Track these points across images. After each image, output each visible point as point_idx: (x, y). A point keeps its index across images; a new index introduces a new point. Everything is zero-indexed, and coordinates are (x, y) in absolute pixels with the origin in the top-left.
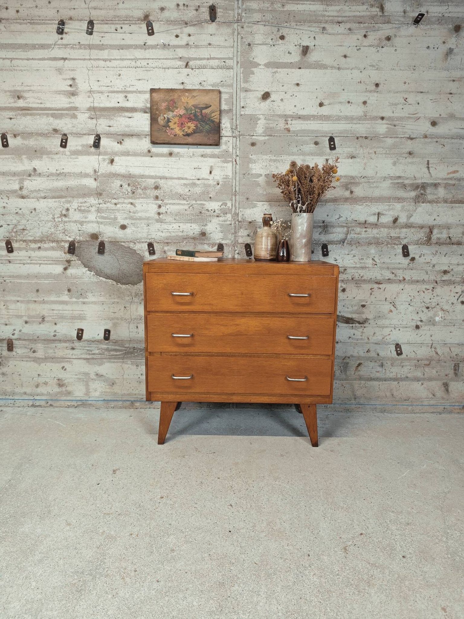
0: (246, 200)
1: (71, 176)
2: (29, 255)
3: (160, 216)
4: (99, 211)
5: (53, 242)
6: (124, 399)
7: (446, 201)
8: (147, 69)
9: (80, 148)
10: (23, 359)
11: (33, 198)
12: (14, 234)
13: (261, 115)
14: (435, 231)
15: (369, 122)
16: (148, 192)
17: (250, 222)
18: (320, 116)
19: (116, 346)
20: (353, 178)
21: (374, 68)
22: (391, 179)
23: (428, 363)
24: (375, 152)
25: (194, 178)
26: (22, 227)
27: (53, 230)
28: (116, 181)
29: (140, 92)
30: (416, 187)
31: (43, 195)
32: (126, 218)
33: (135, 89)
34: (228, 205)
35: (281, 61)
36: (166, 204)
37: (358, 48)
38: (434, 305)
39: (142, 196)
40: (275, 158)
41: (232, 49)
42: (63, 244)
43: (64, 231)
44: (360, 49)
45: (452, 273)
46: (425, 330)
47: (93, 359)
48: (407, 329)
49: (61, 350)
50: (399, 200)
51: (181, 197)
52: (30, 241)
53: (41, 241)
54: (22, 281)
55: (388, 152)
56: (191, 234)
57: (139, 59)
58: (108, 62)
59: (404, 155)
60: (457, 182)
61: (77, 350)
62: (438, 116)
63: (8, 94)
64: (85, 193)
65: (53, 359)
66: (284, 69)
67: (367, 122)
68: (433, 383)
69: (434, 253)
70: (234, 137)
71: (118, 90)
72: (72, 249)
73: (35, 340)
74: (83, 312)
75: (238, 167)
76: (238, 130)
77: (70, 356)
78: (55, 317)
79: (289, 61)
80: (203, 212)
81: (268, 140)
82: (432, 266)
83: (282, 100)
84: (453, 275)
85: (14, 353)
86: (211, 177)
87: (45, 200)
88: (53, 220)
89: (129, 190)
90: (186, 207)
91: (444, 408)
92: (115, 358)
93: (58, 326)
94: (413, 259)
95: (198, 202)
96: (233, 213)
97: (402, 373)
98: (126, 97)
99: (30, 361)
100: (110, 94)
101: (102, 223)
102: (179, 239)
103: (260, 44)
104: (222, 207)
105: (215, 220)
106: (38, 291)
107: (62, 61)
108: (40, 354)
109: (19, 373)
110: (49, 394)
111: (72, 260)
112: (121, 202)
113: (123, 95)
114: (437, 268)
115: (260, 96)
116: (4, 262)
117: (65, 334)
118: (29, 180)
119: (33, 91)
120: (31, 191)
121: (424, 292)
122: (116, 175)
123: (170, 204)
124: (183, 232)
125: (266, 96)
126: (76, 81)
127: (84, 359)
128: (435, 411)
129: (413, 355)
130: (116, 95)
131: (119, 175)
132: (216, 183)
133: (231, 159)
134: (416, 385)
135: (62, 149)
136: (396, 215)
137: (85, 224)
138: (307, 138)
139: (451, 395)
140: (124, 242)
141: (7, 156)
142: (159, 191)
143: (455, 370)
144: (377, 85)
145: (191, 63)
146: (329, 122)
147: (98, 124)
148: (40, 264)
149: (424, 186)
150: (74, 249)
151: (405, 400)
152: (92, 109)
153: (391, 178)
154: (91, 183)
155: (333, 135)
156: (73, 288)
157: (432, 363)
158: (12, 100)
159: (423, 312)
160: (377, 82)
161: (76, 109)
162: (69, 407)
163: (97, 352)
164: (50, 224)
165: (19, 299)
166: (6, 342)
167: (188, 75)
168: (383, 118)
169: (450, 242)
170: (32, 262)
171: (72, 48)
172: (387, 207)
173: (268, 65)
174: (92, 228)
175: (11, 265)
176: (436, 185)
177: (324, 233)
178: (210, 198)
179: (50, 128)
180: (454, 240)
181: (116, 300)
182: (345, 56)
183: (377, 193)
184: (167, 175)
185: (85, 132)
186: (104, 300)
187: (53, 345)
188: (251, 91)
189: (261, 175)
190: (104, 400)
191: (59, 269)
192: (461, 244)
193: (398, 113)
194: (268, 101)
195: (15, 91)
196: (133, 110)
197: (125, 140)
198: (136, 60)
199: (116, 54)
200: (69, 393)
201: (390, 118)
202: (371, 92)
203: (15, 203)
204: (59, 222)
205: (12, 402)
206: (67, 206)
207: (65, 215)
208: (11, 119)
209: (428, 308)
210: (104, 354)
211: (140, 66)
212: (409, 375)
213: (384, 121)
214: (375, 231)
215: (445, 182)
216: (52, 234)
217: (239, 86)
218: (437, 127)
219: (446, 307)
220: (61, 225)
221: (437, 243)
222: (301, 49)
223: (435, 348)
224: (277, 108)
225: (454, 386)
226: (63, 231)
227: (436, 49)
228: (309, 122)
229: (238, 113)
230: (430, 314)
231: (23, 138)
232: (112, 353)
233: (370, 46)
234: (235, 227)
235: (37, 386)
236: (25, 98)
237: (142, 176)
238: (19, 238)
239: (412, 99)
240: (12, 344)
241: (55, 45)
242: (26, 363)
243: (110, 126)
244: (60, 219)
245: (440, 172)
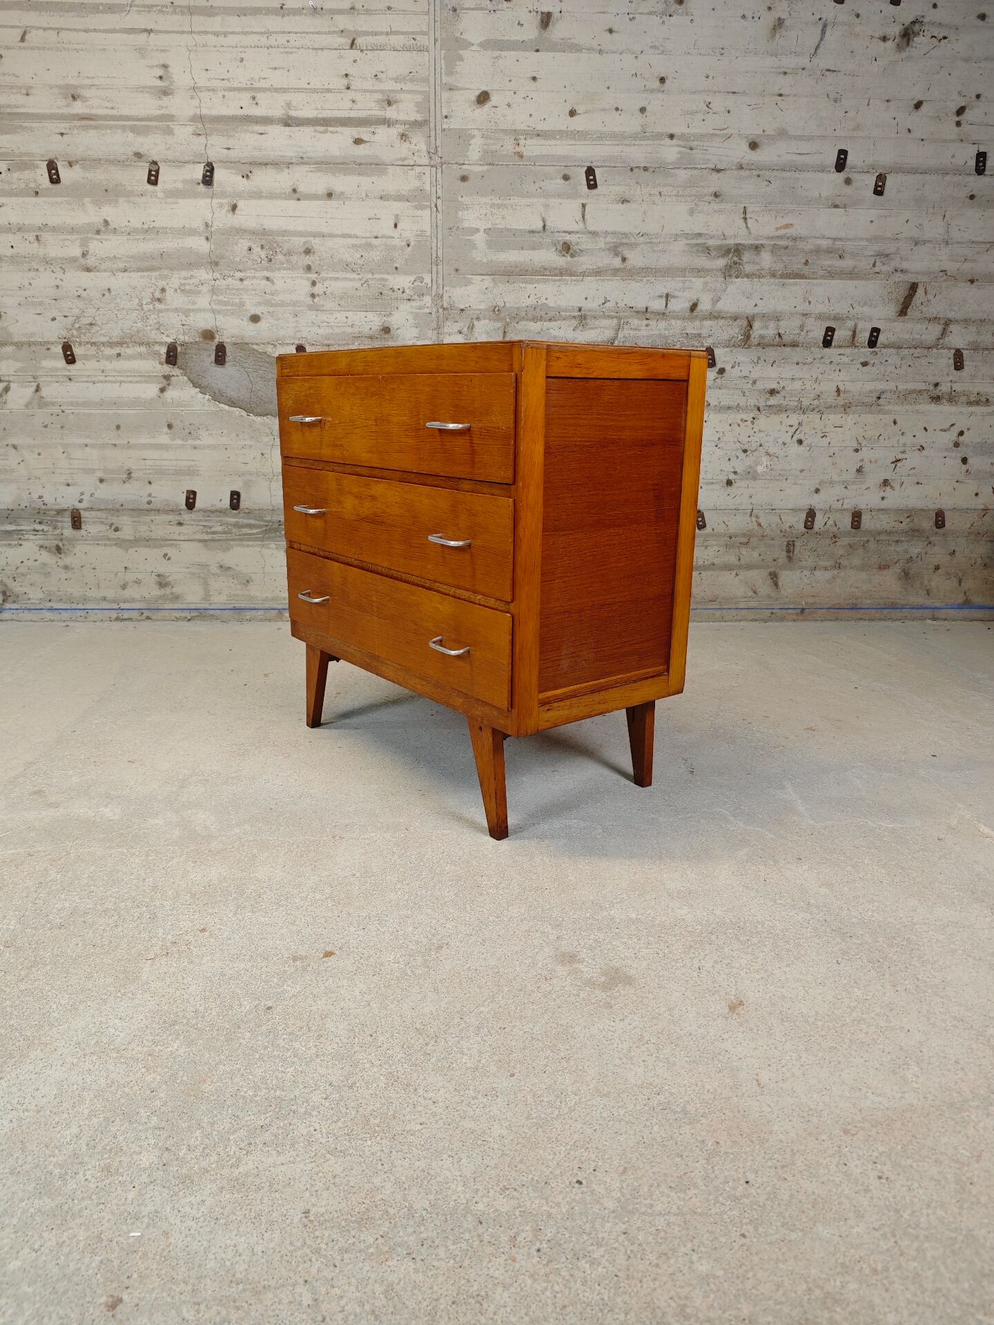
0: (454, 272)
1: (166, 233)
2: (102, 368)
3: (315, 300)
4: (213, 291)
5: (141, 344)
6: (267, 606)
7: (773, 275)
8: (287, 50)
9: (180, 186)
10: (99, 542)
11: (105, 271)
12: (75, 333)
13: (476, 131)
14: (757, 325)
15: (650, 142)
16: (294, 258)
17: (462, 310)
18: (572, 132)
19: (249, 519)
20: (625, 235)
21: (657, 52)
22: (686, 238)
23: (745, 540)
24: (660, 193)
25: (368, 235)
26: (88, 321)
27: (139, 325)
28: (240, 241)
29: (277, 90)
30: (726, 251)
31: (121, 265)
32: (259, 304)
33: (268, 86)
34: (425, 281)
35: (506, 38)
36: (325, 279)
37: (631, 16)
38: (754, 445)
39: (285, 265)
40: (500, 202)
41: (426, 17)
42: (157, 348)
43: (159, 327)
44: (634, 18)
45: (783, 393)
46: (739, 484)
47: (213, 540)
48: (713, 486)
49: (161, 527)
50: (700, 272)
51: (347, 267)
52: (103, 344)
53: (121, 344)
54: (93, 411)
55: (680, 193)
56: (366, 330)
57: (274, 32)
58: (221, 38)
59: (706, 198)
60: (790, 243)
61: (187, 526)
62: (760, 132)
63: (56, 91)
64: (191, 262)
65: (148, 542)
66: (512, 53)
67: (646, 142)
68: (753, 574)
69: (756, 361)
70: (432, 166)
71: (240, 85)
72: (172, 356)
73: (117, 509)
74: (193, 463)
75: (440, 216)
76: (440, 155)
77: (176, 537)
78: (148, 472)
79: (520, 38)
80: (385, 292)
81: (488, 171)
82: (751, 382)
83: (509, 105)
84: (785, 397)
85: (83, 532)
86: (396, 233)
87: (126, 274)
88: (140, 308)
89: (263, 256)
90: (358, 285)
91: (772, 613)
92: (249, 540)
93: (154, 485)
94: (722, 371)
95: (377, 276)
96: (434, 294)
97: (706, 557)
98: (254, 98)
99: (111, 545)
100: (226, 93)
101: (219, 312)
102: (347, 338)
103: (473, 9)
104: (416, 284)
105: (405, 307)
106: (118, 427)
107: (145, 35)
108: (127, 533)
109: (92, 566)
110: (143, 599)
111: (173, 376)
112: (250, 277)
113: (248, 95)
114: (759, 385)
115: (474, 98)
116: (62, 380)
117: (166, 500)
118: (97, 239)
119: (97, 87)
120: (102, 259)
121: (739, 425)
122: (241, 231)
123: (331, 279)
124: (352, 326)
125: (483, 98)
126: (170, 69)
127: (200, 541)
128: (756, 617)
129: (721, 529)
130: (237, 95)
131: (245, 231)
132: (404, 243)
133: (429, 203)
134: (727, 577)
135: (151, 187)
136: (695, 298)
137: (191, 314)
138: (551, 169)
139: (782, 592)
140: (257, 344)
141: (59, 199)
142: (312, 258)
143: (788, 551)
144: (662, 80)
145: (359, 41)
146: (586, 143)
147: (208, 145)
148: (121, 382)
149: (738, 250)
150: (176, 357)
151: (711, 601)
152: (200, 118)
153: (686, 236)
154: (199, 244)
155: (592, 165)
156: (176, 423)
157: (752, 539)
158: (64, 103)
159: (737, 457)
160: (662, 75)
161: (171, 118)
162: (177, 619)
163: (220, 529)
164: (135, 314)
165: (88, 441)
166: (68, 514)
167: (355, 61)
168: (672, 136)
169: (781, 342)
170: (107, 379)
171: (161, 11)
172: (681, 285)
173: (486, 45)
174: (204, 321)
175: (72, 384)
176: (757, 248)
177: (581, 328)
178: (396, 268)
179: (130, 151)
180: (786, 339)
181: (248, 443)
182: (611, 31)
183: (664, 262)
184: (325, 230)
185: (187, 158)
186: (227, 442)
187: (148, 518)
188: (457, 89)
189: (478, 230)
190: (235, 609)
191: (152, 390)
192: (798, 346)
193: (697, 128)
194: (488, 106)
195: (68, 86)
196: (267, 121)
197: (253, 171)
198: (268, 33)
199: (234, 23)
200: (177, 598)
201: (683, 137)
202: (652, 91)
203: (75, 279)
204: (150, 311)
205: (83, 613)
206: (161, 284)
207: (159, 300)
208: (62, 134)
209: (745, 451)
210: (231, 533)
211: (276, 44)
212: (716, 561)
213: (674, 142)
214: (662, 324)
215: (773, 243)
216: (138, 332)
217: (438, 81)
218: (758, 150)
219: (771, 451)
220: (153, 316)
221: (759, 344)
222: (539, 17)
223: (757, 517)
224: (502, 118)
225: (786, 577)
226: (157, 326)
227: (756, 19)
228: (554, 142)
229: (438, 126)
230: (748, 460)
231: (84, 168)
232: (245, 530)
233: (650, 13)
234: (438, 317)
235: (124, 587)
236: (85, 99)
237: (285, 233)
238: (84, 339)
239: (718, 103)
240: (80, 517)
241: (131, 6)
242: (103, 548)
243: (229, 149)
244: (151, 307)
245: (764, 226)
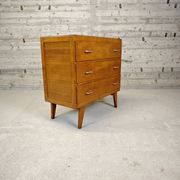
1: (42, 18)
5: (37, 39)
7: (155, 24)
11: (31, 26)
14: (152, 33)
16: (65, 23)
20: (127, 17)
23: (151, 73)
25: (79, 18)
30: (146, 19)
52: (30, 39)
53: (33, 39)
55: (137, 9)
59: (142, 9)
68: (152, 80)
84: (158, 46)
87: (34, 26)
94: (146, 42)
108: (34, 73)
114: (153, 44)
116: (23, 46)
118: (29, 20)
120: (30, 23)
131: (56, 18)
135: (39, 10)
136: (140, 28)
137: (46, 33)
142: (68, 22)
147: (50, 2)
153: (139, 17)
155: (121, 4)
176: (152, 19)
177: (119, 34)
179: (35, 4)
184: (71, 17)
185: (45, 5)
192: (160, 37)
209: (150, 56)
214: (134, 33)
215: (155, 17)
221: (153, 36)
225: (158, 81)
237: (63, 18)
240: (26, 71)
243: (53, 3)
245: (153, 14)
